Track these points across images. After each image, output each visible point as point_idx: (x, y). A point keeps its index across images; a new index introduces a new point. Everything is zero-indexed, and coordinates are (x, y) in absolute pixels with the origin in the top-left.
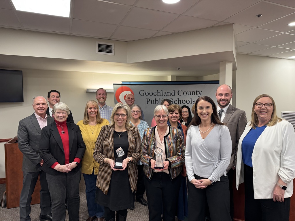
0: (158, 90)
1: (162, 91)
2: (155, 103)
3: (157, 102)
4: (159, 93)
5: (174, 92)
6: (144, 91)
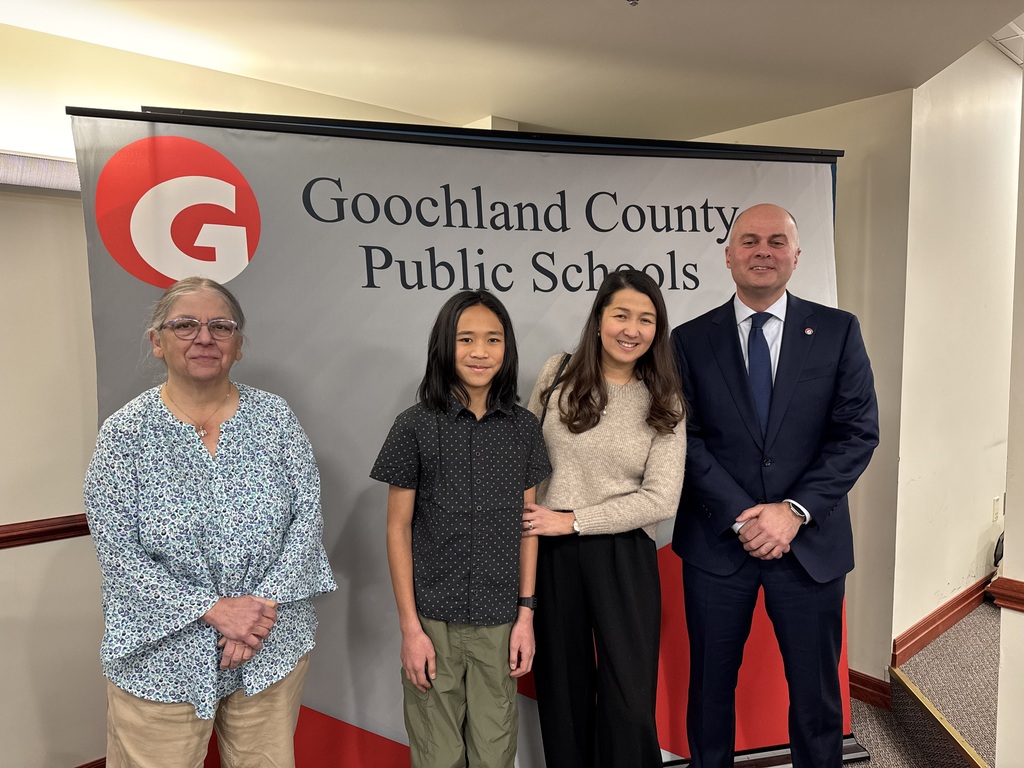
0: (446, 188)
1: (478, 190)
2: (427, 279)
3: (442, 273)
4: (456, 209)
5: (563, 208)
6: (338, 183)
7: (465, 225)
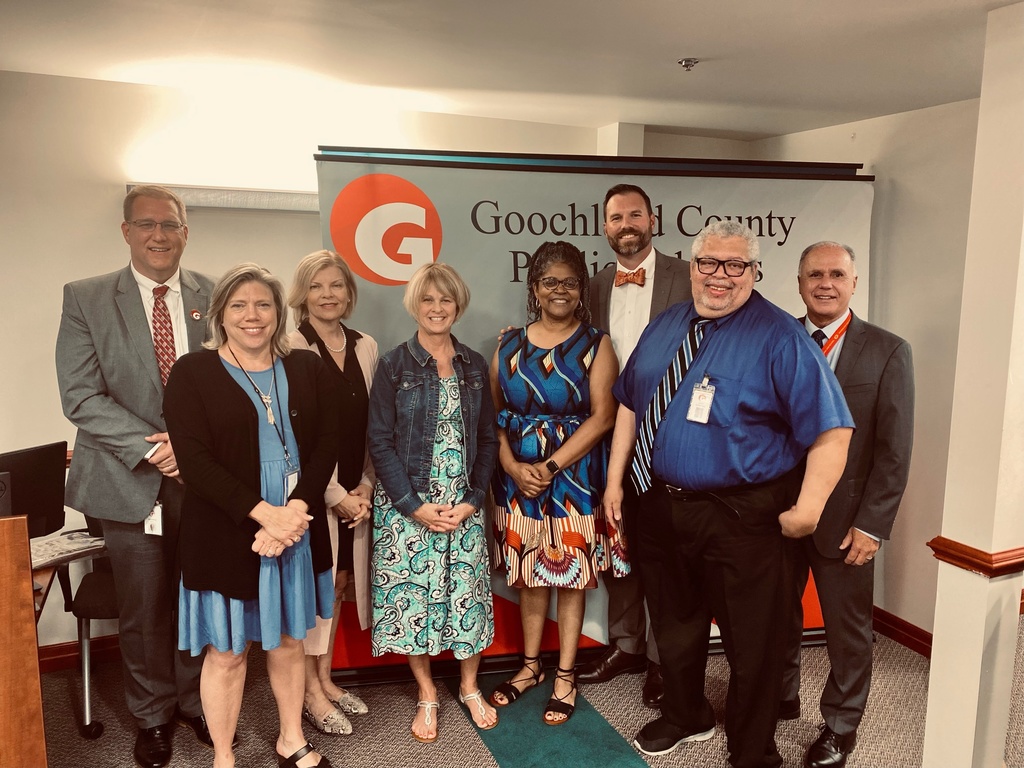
0: (573, 206)
1: (596, 207)
6: (496, 205)
7: (585, 233)
